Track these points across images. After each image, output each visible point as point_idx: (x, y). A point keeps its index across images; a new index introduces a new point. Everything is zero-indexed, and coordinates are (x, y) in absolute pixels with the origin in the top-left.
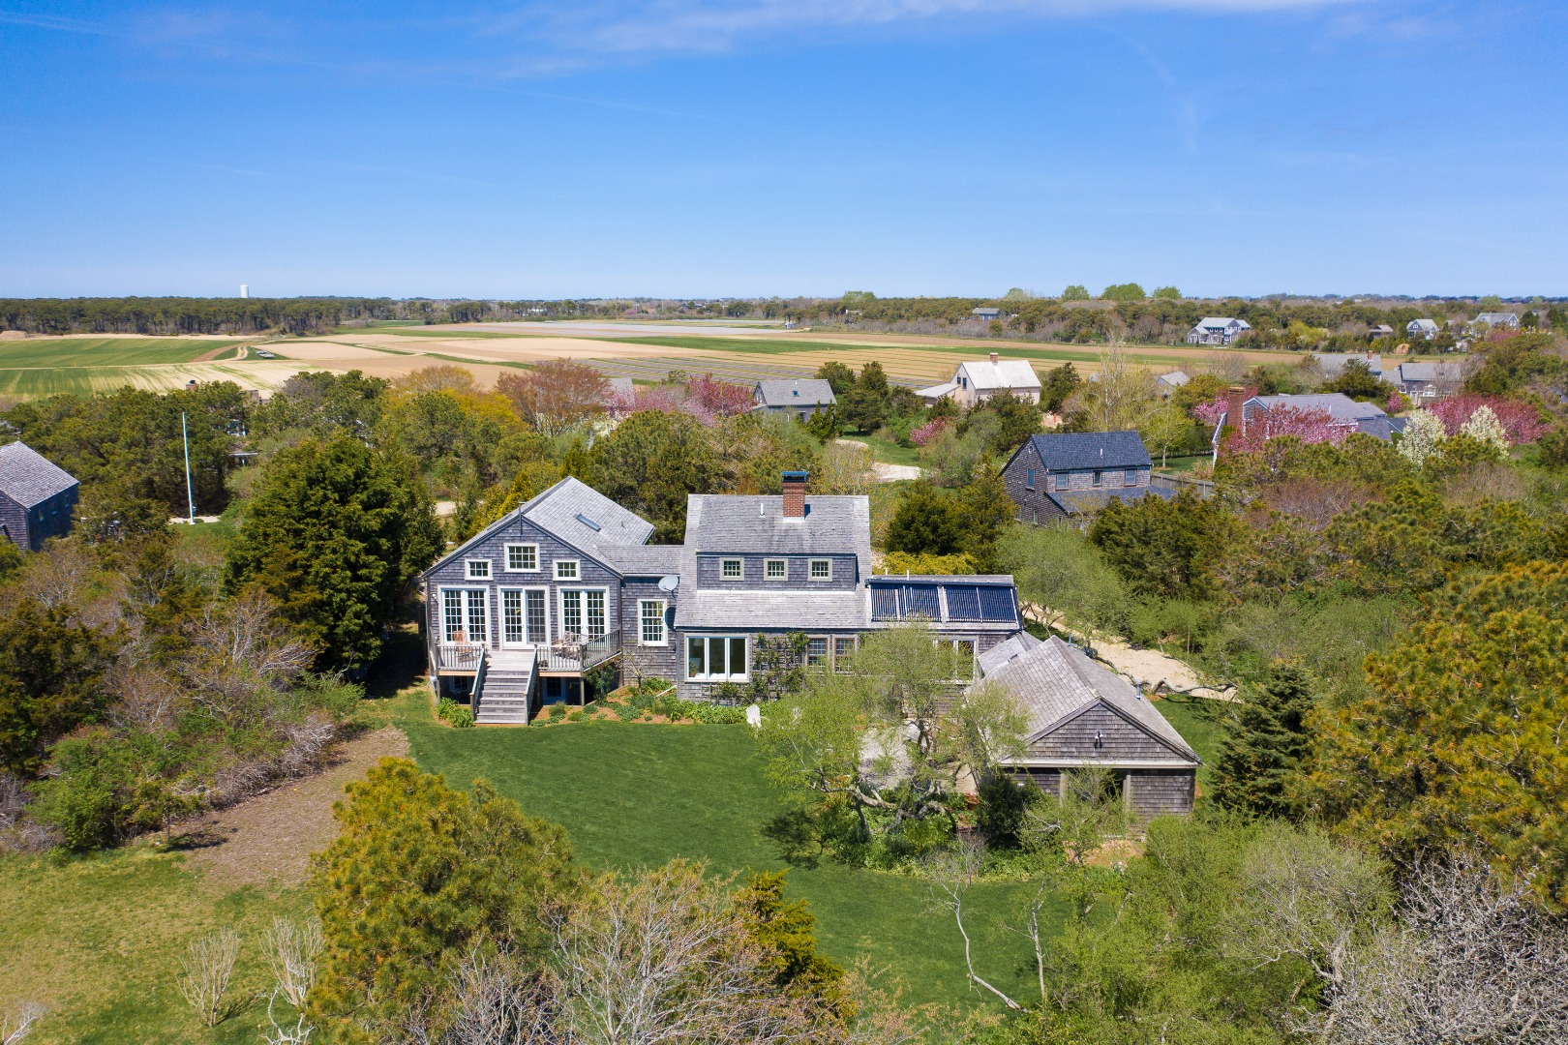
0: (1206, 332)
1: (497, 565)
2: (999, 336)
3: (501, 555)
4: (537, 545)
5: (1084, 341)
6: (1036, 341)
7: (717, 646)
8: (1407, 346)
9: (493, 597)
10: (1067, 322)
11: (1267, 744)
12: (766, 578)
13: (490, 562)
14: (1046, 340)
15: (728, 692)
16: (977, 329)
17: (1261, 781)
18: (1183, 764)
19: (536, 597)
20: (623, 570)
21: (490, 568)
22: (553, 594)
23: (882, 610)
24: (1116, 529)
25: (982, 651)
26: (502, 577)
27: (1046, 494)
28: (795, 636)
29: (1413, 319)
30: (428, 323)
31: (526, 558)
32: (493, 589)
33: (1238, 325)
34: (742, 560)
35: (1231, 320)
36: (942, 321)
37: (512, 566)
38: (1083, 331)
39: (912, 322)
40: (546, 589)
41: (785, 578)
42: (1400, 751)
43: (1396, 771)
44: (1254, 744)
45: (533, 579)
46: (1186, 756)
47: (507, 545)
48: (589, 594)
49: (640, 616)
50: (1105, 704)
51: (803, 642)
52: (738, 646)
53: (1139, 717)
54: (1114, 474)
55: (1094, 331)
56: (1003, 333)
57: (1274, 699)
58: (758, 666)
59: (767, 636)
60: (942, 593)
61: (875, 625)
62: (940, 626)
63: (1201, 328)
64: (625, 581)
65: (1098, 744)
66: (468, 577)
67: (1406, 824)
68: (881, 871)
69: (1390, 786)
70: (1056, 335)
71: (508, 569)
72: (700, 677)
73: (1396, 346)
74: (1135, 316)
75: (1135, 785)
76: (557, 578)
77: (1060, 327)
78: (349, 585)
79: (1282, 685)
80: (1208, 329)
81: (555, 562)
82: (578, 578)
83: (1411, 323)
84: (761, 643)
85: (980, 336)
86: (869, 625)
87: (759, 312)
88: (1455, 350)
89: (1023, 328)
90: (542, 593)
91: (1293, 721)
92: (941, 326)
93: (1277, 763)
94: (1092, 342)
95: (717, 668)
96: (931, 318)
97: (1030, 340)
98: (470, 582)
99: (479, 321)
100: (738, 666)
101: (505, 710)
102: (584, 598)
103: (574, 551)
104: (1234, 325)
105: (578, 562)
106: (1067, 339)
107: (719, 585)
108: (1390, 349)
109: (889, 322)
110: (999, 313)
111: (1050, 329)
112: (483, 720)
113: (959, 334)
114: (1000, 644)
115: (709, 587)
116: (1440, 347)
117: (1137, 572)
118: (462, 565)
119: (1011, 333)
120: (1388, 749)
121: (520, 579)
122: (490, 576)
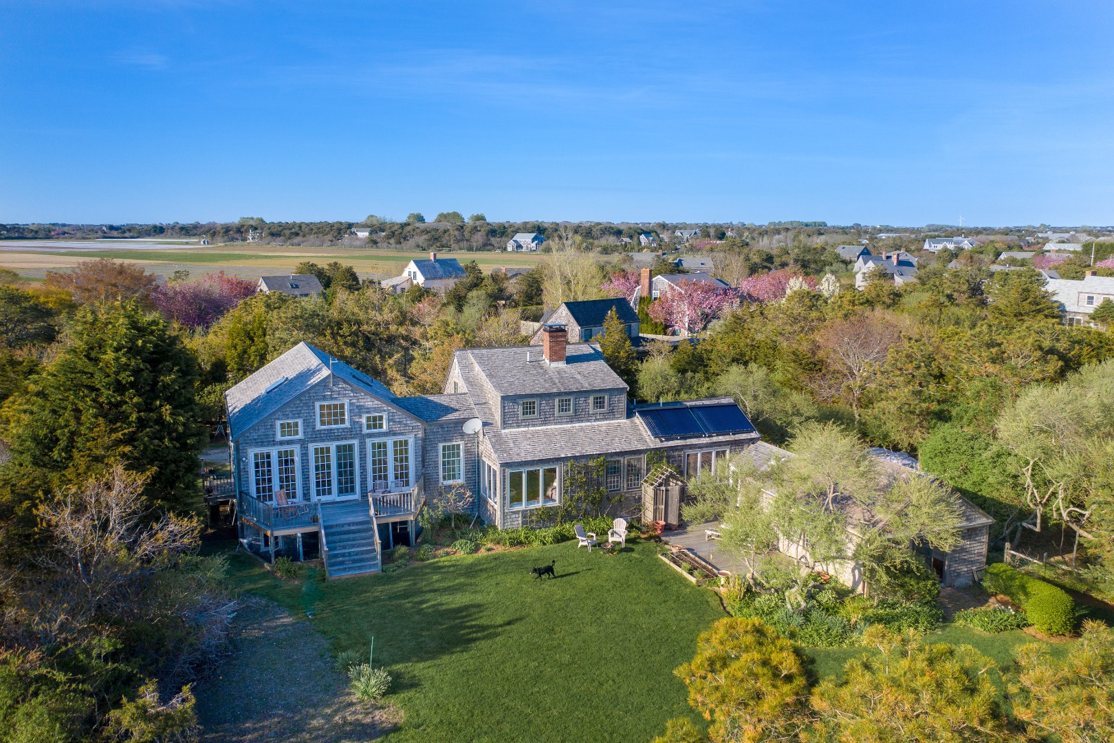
1: (309, 424)
3: (311, 413)
4: (346, 402)
7: (533, 478)
9: (304, 456)
12: (558, 414)
13: (300, 421)
15: (543, 516)
19: (345, 451)
21: (300, 428)
22: (362, 447)
25: (734, 456)
26: (312, 435)
31: (336, 414)
32: (304, 447)
34: (538, 401)
37: (323, 423)
40: (356, 442)
41: (572, 413)
45: (343, 434)
47: (317, 404)
48: (396, 444)
49: (441, 459)
52: (549, 476)
58: (568, 490)
59: (575, 464)
62: (702, 440)
64: (428, 429)
66: (279, 437)
71: (319, 427)
72: (518, 506)
76: (365, 431)
81: (364, 416)
82: (386, 429)
84: (571, 470)
85: (362, 248)
86: (653, 445)
90: (351, 447)
95: (533, 496)
98: (282, 443)
101: (354, 561)
102: (390, 448)
105: (385, 414)
107: (519, 423)
112: (336, 574)
114: (746, 450)
115: (511, 426)
118: (272, 427)
121: (330, 436)
122: (300, 436)
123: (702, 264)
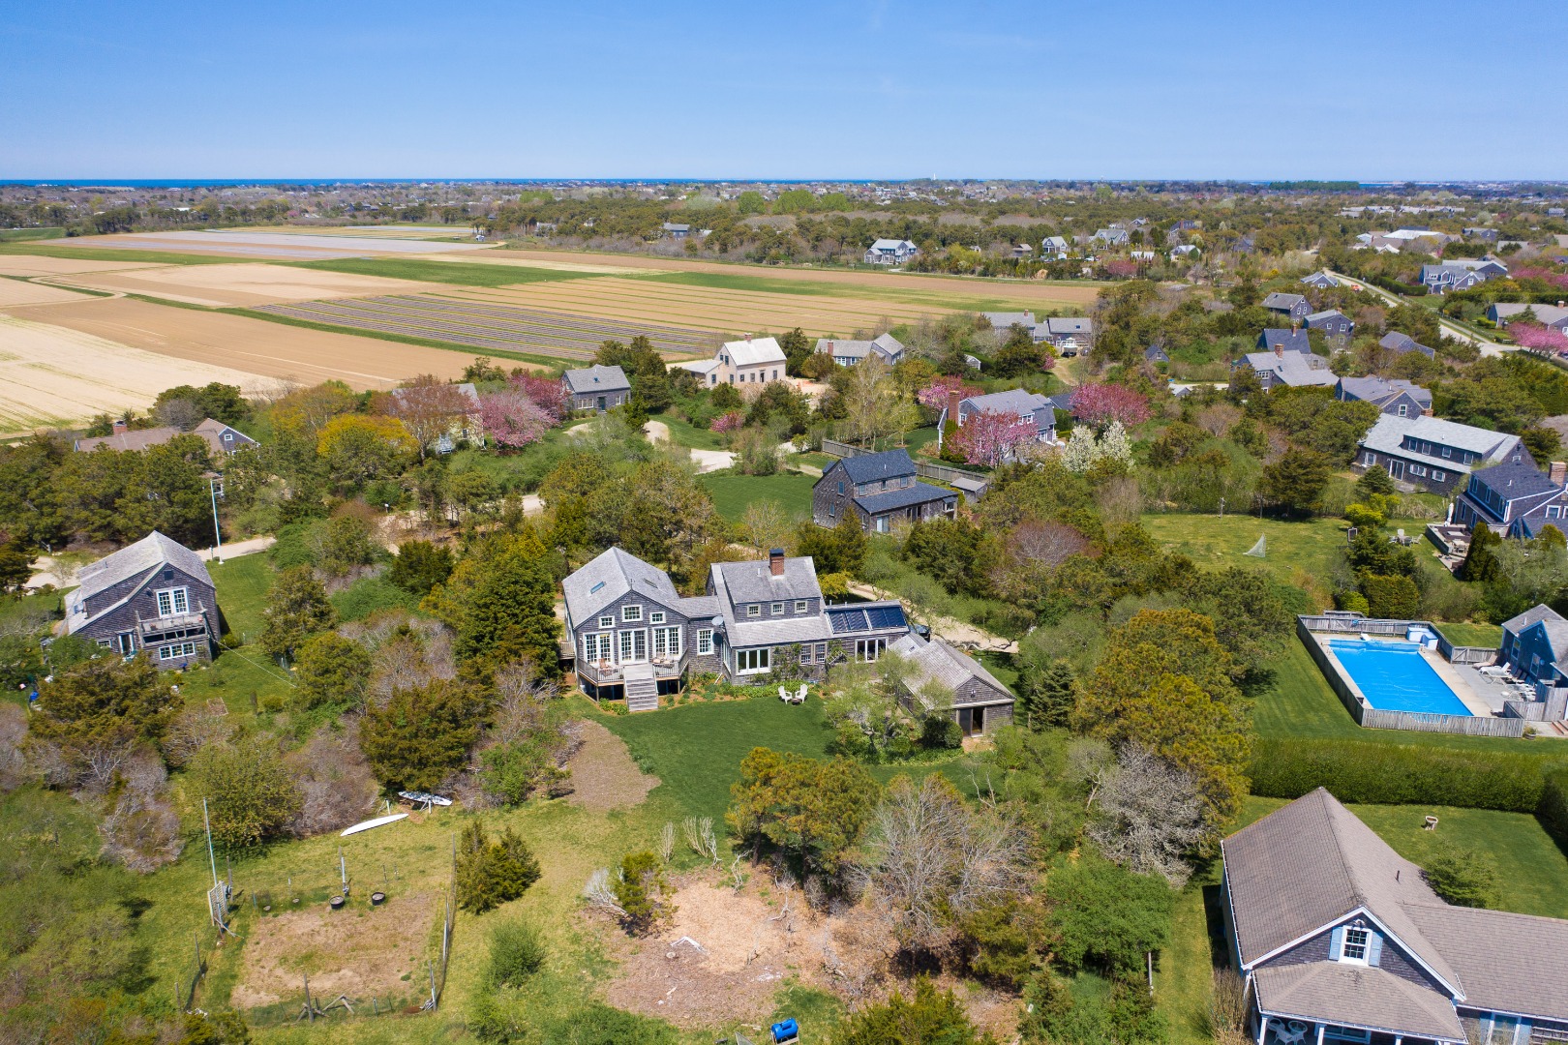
0: (880, 253)
1: (618, 619)
2: (695, 256)
3: (620, 613)
4: (640, 606)
5: (774, 262)
6: (730, 263)
7: (753, 655)
8: (1046, 271)
9: (616, 637)
10: (758, 244)
11: (1055, 697)
12: (773, 614)
13: (613, 618)
14: (740, 261)
15: (759, 679)
16: (673, 249)
17: (1053, 712)
18: (1009, 700)
19: (639, 635)
20: (689, 615)
21: (613, 621)
22: (650, 630)
23: (837, 626)
24: (924, 545)
25: (890, 643)
26: (620, 625)
27: (853, 500)
28: (794, 646)
29: (1046, 236)
30: (71, 235)
31: (634, 613)
32: (615, 632)
33: (906, 246)
34: (760, 606)
35: (900, 242)
36: (637, 238)
37: (627, 618)
38: (773, 252)
39: (606, 240)
40: (646, 629)
41: (782, 613)
42: (1110, 704)
43: (1109, 711)
44: (1050, 697)
45: (639, 625)
46: (1010, 697)
47: (623, 607)
48: (670, 630)
49: (698, 639)
50: (976, 678)
51: (798, 648)
52: (764, 654)
53: (987, 680)
54: (893, 481)
55: (782, 252)
56: (699, 253)
57: (1057, 678)
58: (775, 663)
59: (780, 647)
60: (865, 612)
61: (836, 636)
62: (868, 633)
63: (875, 249)
64: (690, 621)
65: (973, 696)
66: (601, 627)
67: (1112, 730)
68: (888, 765)
69: (1107, 716)
70: (748, 257)
71: (624, 621)
72: (744, 672)
73: (1037, 271)
74: (818, 239)
75: (989, 712)
76: (652, 623)
77: (751, 248)
78: (547, 641)
79: (1060, 672)
80: (881, 250)
81: (651, 614)
82: (664, 621)
83: (1046, 240)
84: (777, 651)
85: (677, 256)
86: (833, 636)
87: (437, 217)
88: (1082, 276)
89: (717, 247)
90: (643, 632)
91: (1065, 687)
92: (637, 244)
93: (1060, 704)
94: (782, 264)
95: (753, 665)
96: (626, 234)
97: (725, 262)
98: (602, 630)
99: (129, 231)
100: (764, 664)
101: (646, 702)
102: (667, 632)
103: (663, 607)
104: (903, 246)
105: (664, 613)
106: (759, 260)
107: (747, 619)
108: (1032, 275)
109: (585, 239)
110: (690, 229)
111: (741, 251)
112: (632, 709)
113: (657, 253)
114: (899, 640)
115: (742, 621)
116: (1071, 273)
117: (942, 574)
118: (597, 621)
119: (707, 253)
120: (1106, 703)
121: (630, 626)
122: (613, 626)
123: (1078, 327)
